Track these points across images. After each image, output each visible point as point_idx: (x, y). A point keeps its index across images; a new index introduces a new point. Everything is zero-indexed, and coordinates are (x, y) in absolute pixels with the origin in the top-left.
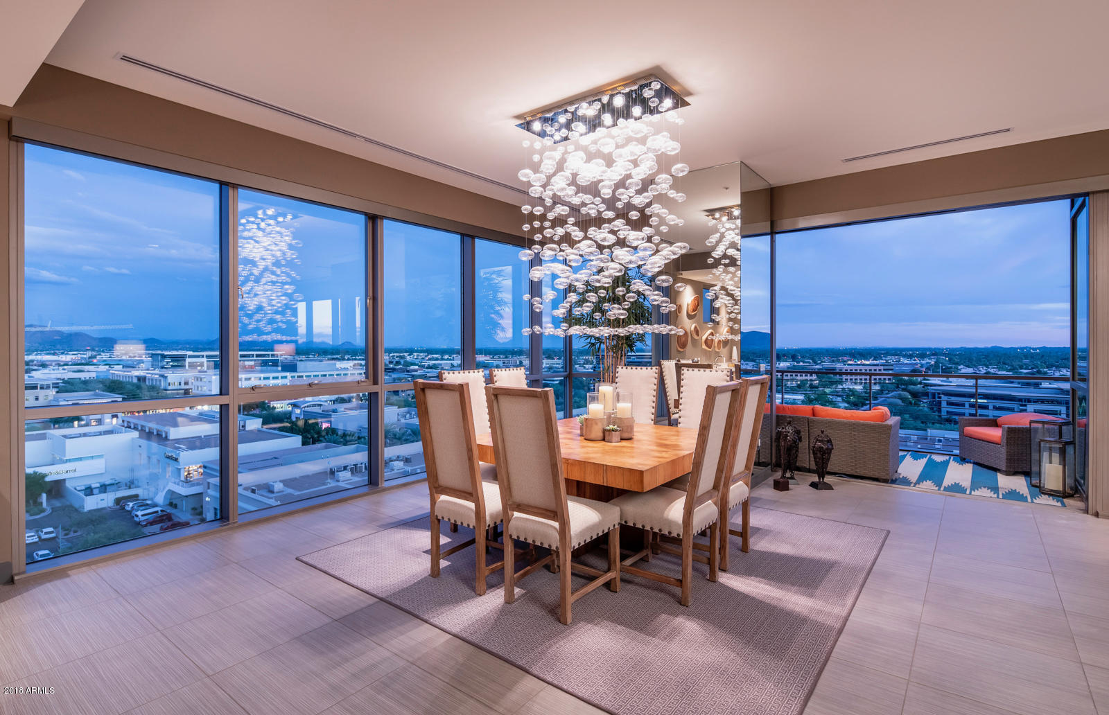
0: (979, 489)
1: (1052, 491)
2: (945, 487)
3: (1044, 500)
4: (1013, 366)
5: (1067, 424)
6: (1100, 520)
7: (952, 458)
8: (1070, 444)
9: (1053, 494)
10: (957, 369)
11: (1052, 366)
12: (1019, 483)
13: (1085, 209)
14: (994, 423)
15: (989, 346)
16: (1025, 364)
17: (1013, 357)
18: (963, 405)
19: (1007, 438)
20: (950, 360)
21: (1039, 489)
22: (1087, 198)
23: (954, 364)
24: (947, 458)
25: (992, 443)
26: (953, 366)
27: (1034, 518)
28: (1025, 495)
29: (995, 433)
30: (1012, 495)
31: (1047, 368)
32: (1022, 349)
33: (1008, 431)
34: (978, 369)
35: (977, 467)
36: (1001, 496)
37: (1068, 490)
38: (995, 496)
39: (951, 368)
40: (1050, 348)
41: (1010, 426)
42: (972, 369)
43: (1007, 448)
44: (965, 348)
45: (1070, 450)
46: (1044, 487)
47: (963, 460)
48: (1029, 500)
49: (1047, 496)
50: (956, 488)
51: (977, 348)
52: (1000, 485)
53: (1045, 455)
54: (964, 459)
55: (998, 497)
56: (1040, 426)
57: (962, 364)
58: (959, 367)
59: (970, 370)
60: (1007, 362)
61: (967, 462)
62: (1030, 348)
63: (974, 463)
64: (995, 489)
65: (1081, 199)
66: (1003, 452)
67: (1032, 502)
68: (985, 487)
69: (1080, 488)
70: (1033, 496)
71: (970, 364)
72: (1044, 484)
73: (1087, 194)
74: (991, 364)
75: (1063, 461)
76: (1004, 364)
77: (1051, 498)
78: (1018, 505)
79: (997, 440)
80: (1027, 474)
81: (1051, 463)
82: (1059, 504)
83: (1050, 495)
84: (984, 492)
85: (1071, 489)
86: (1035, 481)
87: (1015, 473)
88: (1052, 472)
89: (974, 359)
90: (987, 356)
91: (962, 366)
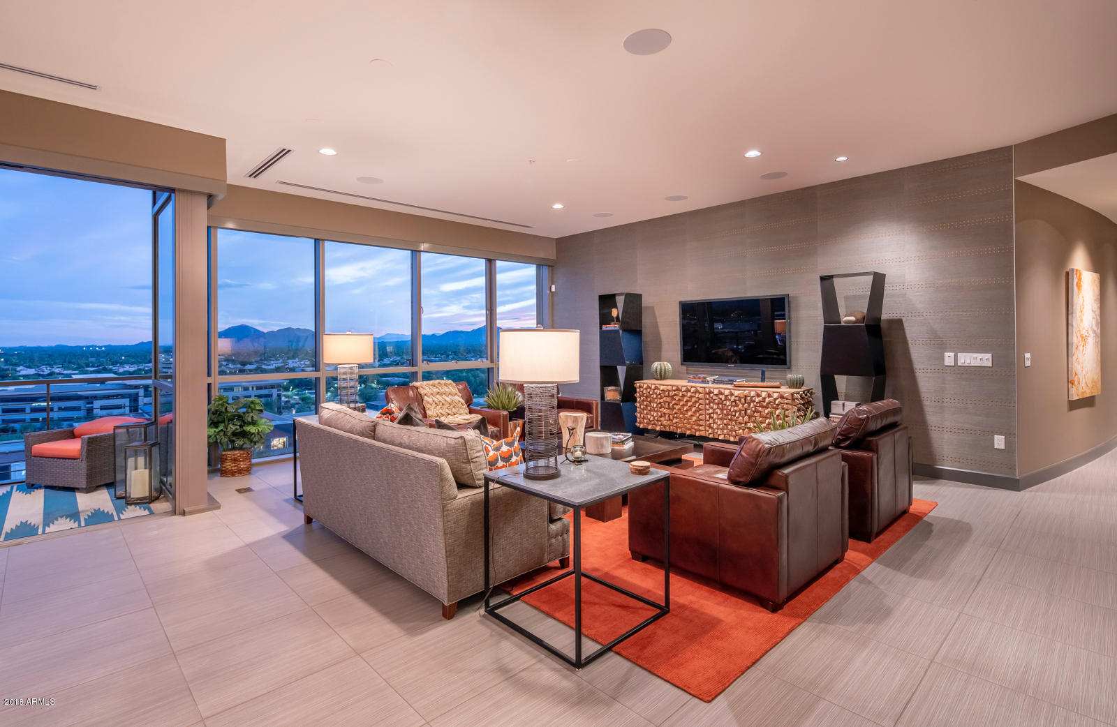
0: (55, 522)
1: (138, 499)
2: (7, 533)
3: (132, 512)
4: (78, 364)
5: (151, 424)
6: (187, 518)
7: (15, 487)
8: (155, 445)
9: (140, 502)
10: (16, 371)
11: (117, 363)
12: (101, 500)
13: (171, 203)
14: (72, 435)
15: (54, 345)
16: (91, 362)
17: (79, 355)
18: (23, 411)
19: (88, 450)
20: (6, 361)
21: (125, 500)
22: (173, 195)
23: (11, 365)
24: (8, 488)
25: (69, 459)
26: (10, 368)
27: (124, 539)
28: (110, 513)
29: (73, 447)
30: (98, 517)
31: (112, 364)
32: (88, 347)
33: (88, 442)
34: (41, 369)
35: (50, 492)
36: (83, 524)
37: (155, 494)
38: (76, 525)
39: (8, 370)
40: (115, 346)
41: (90, 436)
42: (34, 370)
43: (88, 462)
44: (25, 347)
45: (155, 450)
46: (130, 497)
47: (31, 486)
48: (116, 518)
49: (133, 506)
50: (25, 530)
51: (40, 347)
52: (81, 508)
53: (131, 461)
54: (33, 485)
55: (80, 526)
56: (124, 430)
57: (22, 365)
58: (18, 369)
59: (32, 371)
60: (74, 360)
61: (37, 488)
62: (96, 346)
63: (47, 487)
64: (75, 515)
65: (166, 195)
66: (82, 467)
67: (119, 519)
68: (62, 517)
69: (164, 488)
70: (119, 511)
71: (31, 364)
72: (130, 493)
73: (172, 190)
74: (55, 364)
75: (149, 465)
76: (70, 362)
77: (138, 507)
78: (104, 530)
79: (75, 454)
80: (110, 485)
81: (136, 469)
82: (147, 512)
83: (136, 504)
84: (63, 524)
85: (156, 490)
86: (120, 492)
87: (97, 488)
88: (138, 478)
89: (37, 359)
90: (50, 356)
91: (21, 368)
